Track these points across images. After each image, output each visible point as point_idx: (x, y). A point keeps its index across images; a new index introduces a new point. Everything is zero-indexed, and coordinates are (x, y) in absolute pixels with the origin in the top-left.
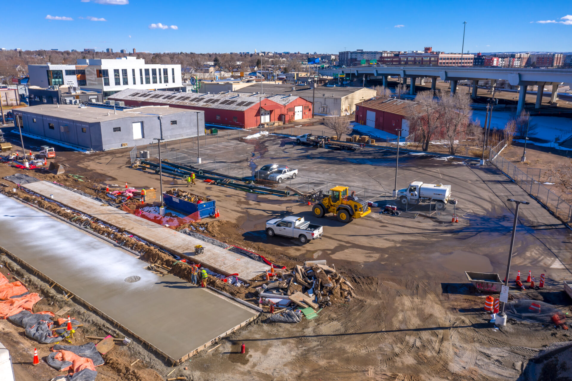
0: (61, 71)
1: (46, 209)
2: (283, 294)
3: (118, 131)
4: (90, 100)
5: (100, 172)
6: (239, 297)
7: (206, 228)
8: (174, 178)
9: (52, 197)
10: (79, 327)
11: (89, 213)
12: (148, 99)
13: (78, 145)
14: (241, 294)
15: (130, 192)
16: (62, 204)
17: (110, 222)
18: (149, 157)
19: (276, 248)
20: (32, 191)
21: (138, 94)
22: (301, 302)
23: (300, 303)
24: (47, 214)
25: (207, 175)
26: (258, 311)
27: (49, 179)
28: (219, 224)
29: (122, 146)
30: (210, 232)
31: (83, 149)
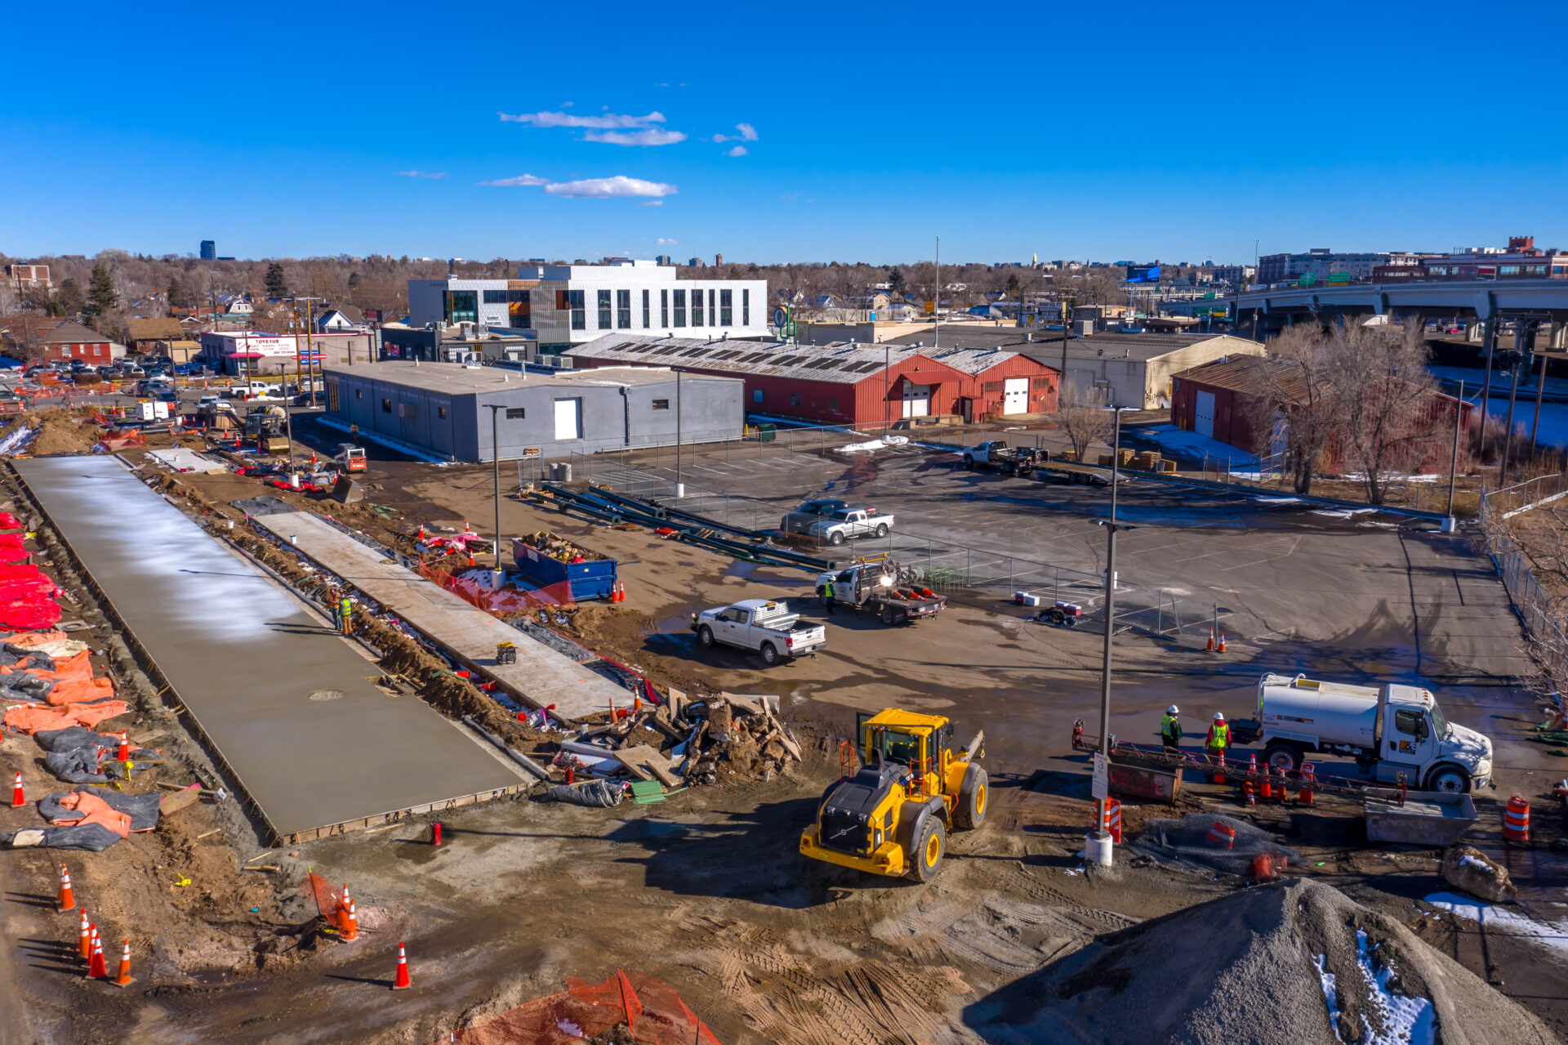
0: (475, 293)
1: (266, 562)
2: (610, 747)
3: (517, 417)
4: (505, 356)
5: (437, 502)
6: (519, 748)
7: (571, 621)
8: (592, 522)
9: (295, 541)
10: (155, 765)
11: (343, 575)
12: (647, 357)
13: (431, 449)
14: (526, 743)
15: (460, 540)
16: (305, 555)
17: (371, 593)
18: (569, 479)
19: (696, 670)
20: (267, 530)
21: (630, 344)
22: (641, 766)
23: (638, 770)
24: (259, 572)
25: (675, 521)
26: (536, 775)
27: (320, 509)
28: (608, 614)
29: (525, 453)
30: (575, 629)
31: (437, 457)
